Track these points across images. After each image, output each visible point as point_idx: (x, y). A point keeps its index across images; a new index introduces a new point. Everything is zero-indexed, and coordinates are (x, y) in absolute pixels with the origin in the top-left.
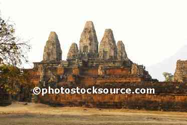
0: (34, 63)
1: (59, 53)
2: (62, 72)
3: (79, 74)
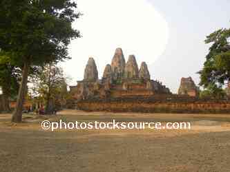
0: (78, 82)
3: (109, 90)
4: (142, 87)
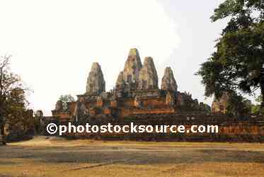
0: (78, 96)
2: (101, 104)
4: (161, 102)
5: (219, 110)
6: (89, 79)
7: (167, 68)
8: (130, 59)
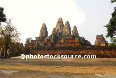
1: (47, 33)
2: (47, 41)
3: (53, 42)
5: (98, 45)
6: (41, 31)
7: (74, 26)
8: (59, 22)
